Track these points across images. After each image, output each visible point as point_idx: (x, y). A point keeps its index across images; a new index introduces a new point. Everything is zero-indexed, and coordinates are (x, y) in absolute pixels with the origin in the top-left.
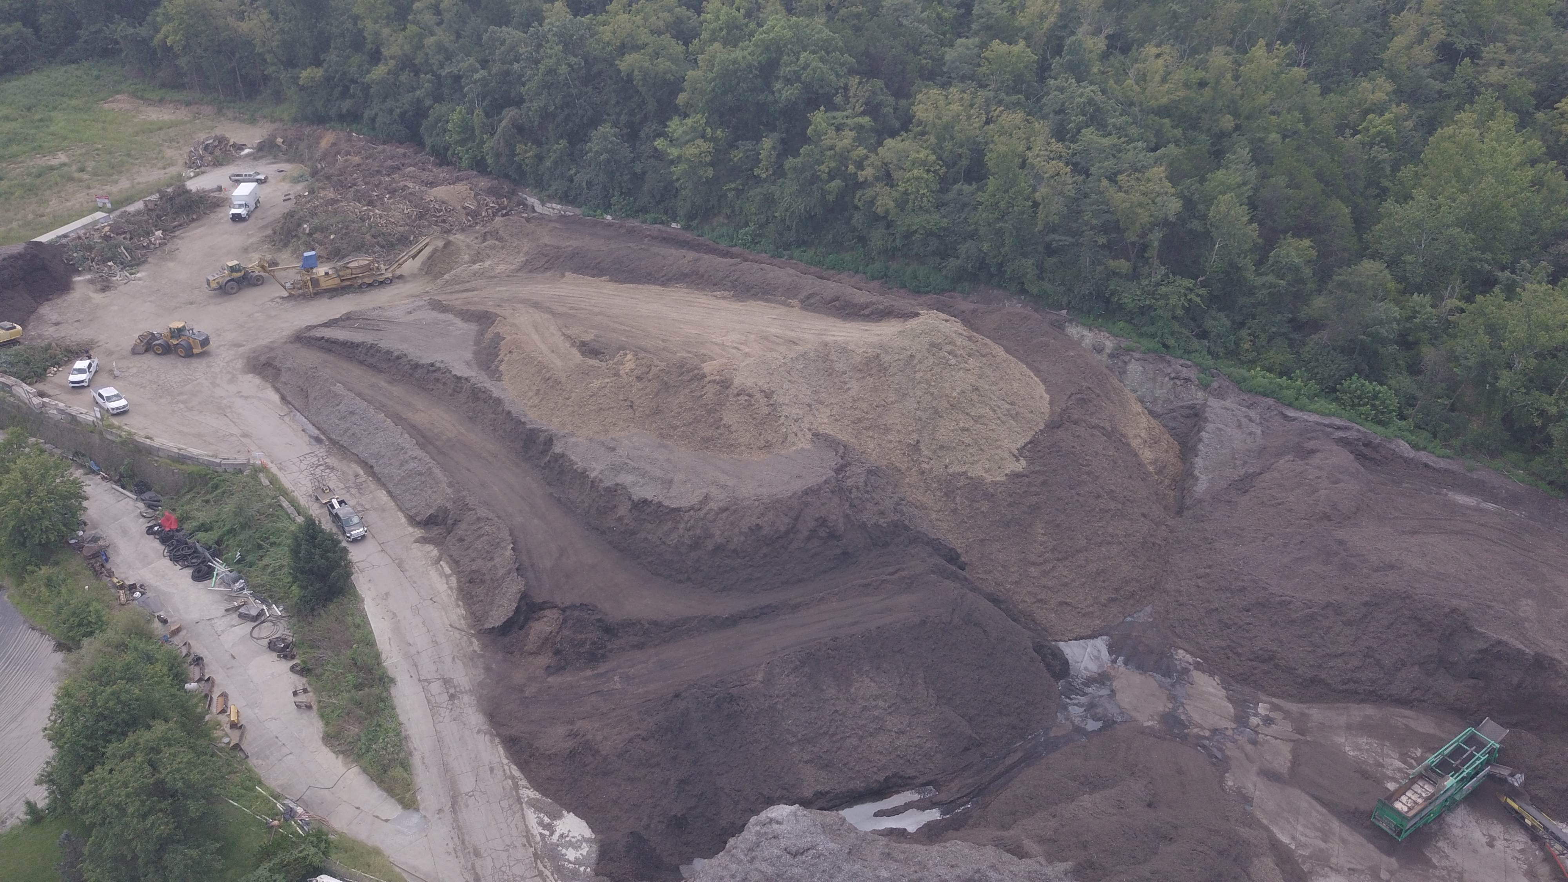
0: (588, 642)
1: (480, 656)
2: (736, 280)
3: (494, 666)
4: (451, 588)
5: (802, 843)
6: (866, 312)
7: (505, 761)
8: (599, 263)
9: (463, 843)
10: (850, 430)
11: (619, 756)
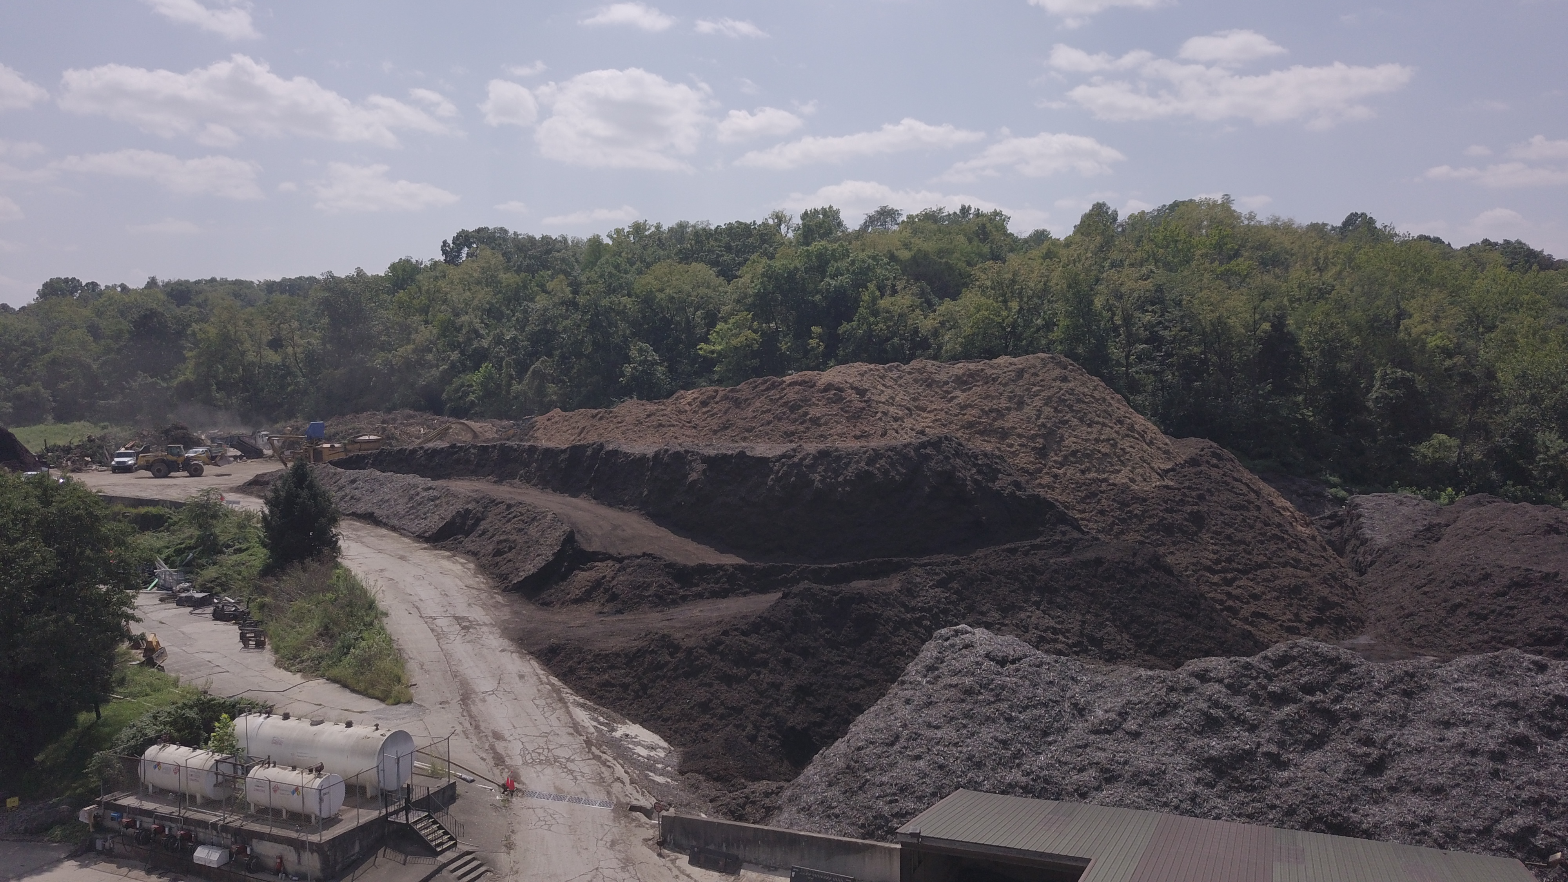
0: (655, 586)
1: (505, 605)
3: (524, 611)
4: (467, 569)
5: (1010, 651)
7: (541, 672)
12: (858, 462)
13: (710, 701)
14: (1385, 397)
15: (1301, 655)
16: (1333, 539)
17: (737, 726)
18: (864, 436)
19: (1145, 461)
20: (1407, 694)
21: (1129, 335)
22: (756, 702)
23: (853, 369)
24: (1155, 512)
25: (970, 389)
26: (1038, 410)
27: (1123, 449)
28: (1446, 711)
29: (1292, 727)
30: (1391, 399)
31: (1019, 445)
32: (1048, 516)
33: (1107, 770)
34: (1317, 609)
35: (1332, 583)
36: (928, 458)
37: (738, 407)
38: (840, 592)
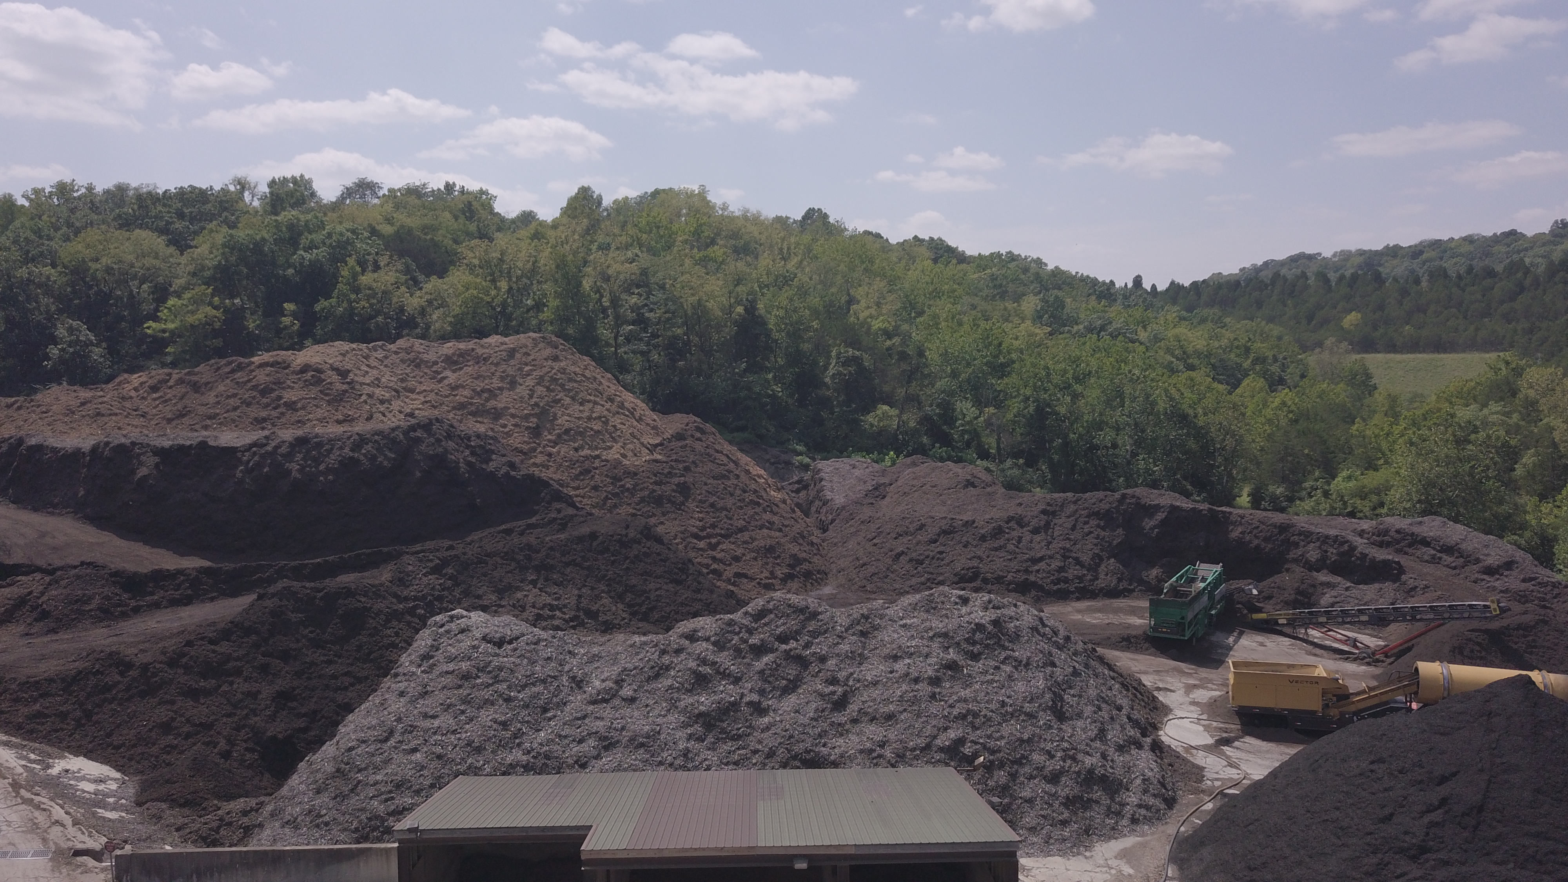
0: (97, 598)
12: (341, 448)
14: (840, 374)
15: (776, 608)
16: (801, 502)
17: (207, 744)
18: (347, 420)
19: (635, 437)
20: (863, 634)
21: (617, 317)
22: (229, 715)
23: (333, 349)
24: (645, 485)
25: (461, 369)
26: (530, 390)
27: (614, 426)
28: (894, 646)
29: (771, 676)
30: (845, 375)
31: (512, 425)
32: (543, 494)
33: (606, 738)
34: (789, 565)
35: (801, 541)
36: (418, 441)
37: (196, 391)
38: (324, 588)
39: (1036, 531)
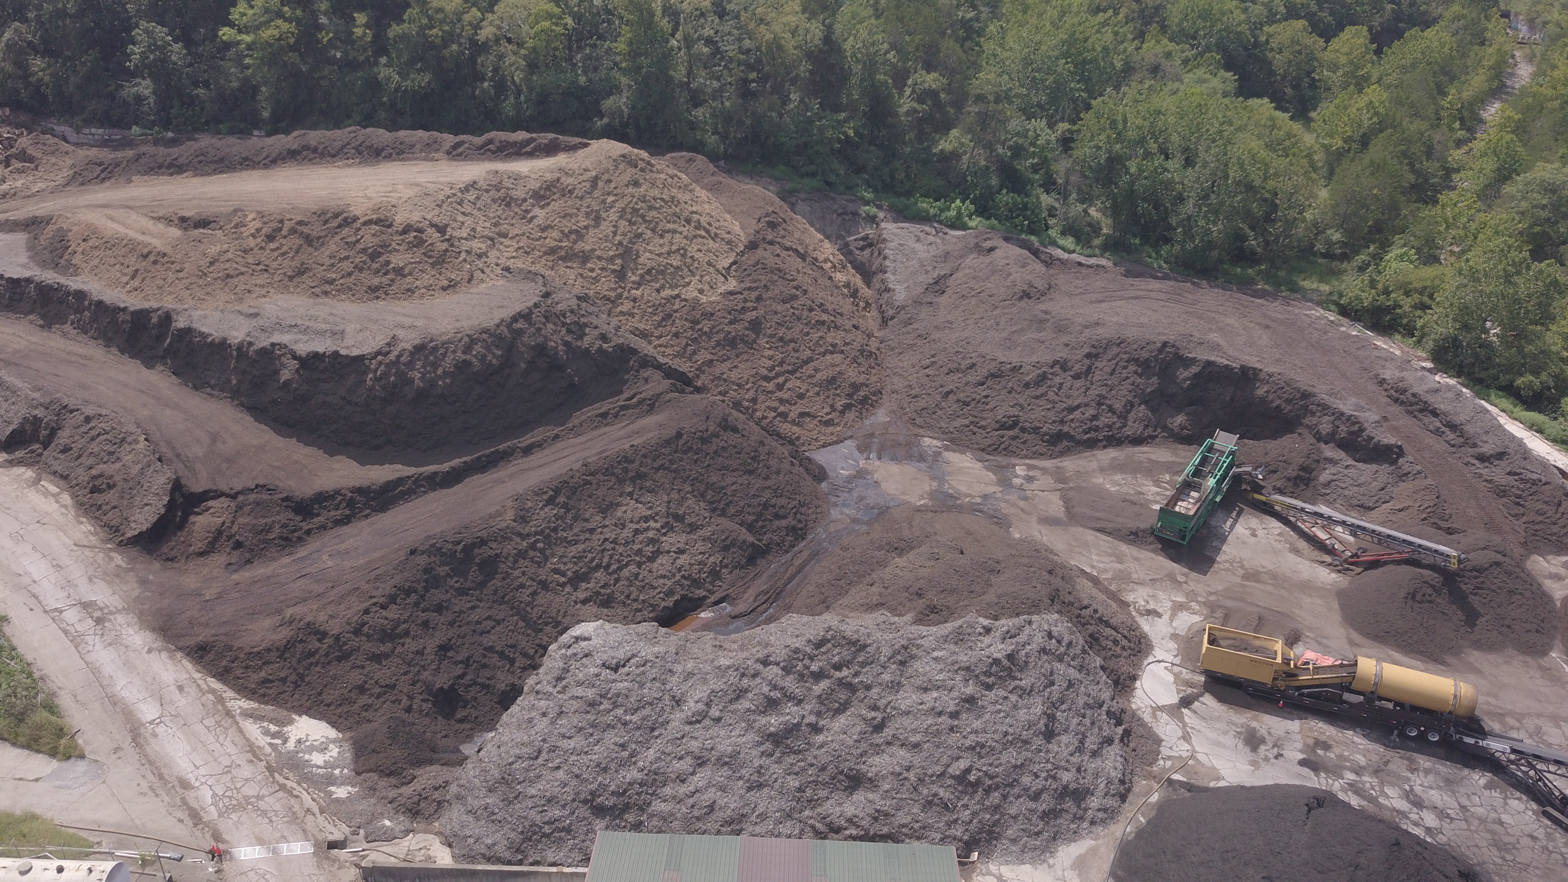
0: (277, 526)
1: (128, 570)
2: (360, 145)
3: (151, 577)
4: (65, 506)
5: (621, 654)
6: (528, 149)
7: (198, 676)
8: (176, 159)
9: (161, 777)
10: (544, 262)
11: (357, 632)
12: (454, 352)
13: (366, 682)
14: (915, 111)
16: (864, 261)
18: (452, 285)
19: (711, 263)
22: (405, 674)
24: (721, 326)
25: (548, 204)
26: (614, 226)
27: (692, 257)
28: (926, 678)
29: (826, 699)
30: (919, 113)
31: (599, 269)
32: (630, 364)
34: (848, 395)
35: (861, 360)
36: (520, 332)
37: (310, 245)
38: (462, 541)
39: (1077, 377)
